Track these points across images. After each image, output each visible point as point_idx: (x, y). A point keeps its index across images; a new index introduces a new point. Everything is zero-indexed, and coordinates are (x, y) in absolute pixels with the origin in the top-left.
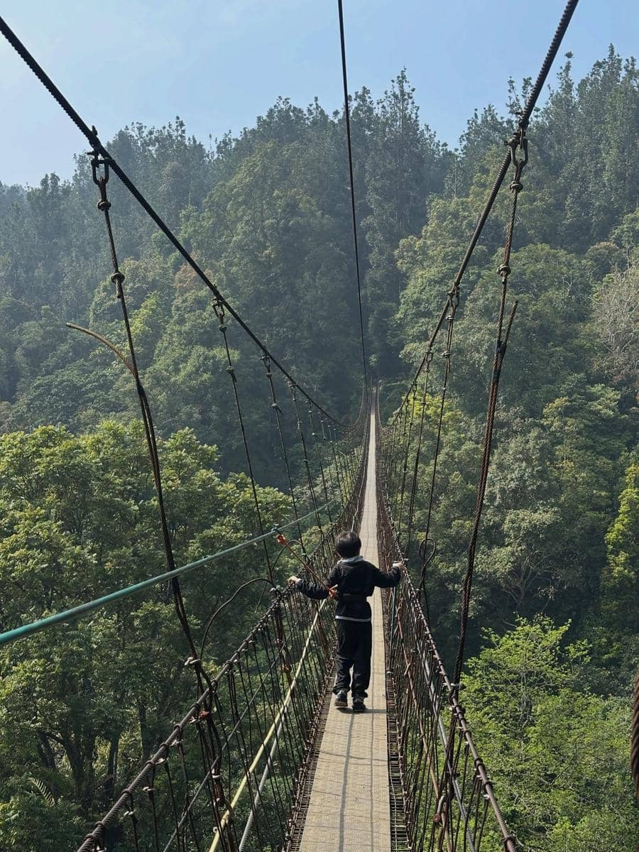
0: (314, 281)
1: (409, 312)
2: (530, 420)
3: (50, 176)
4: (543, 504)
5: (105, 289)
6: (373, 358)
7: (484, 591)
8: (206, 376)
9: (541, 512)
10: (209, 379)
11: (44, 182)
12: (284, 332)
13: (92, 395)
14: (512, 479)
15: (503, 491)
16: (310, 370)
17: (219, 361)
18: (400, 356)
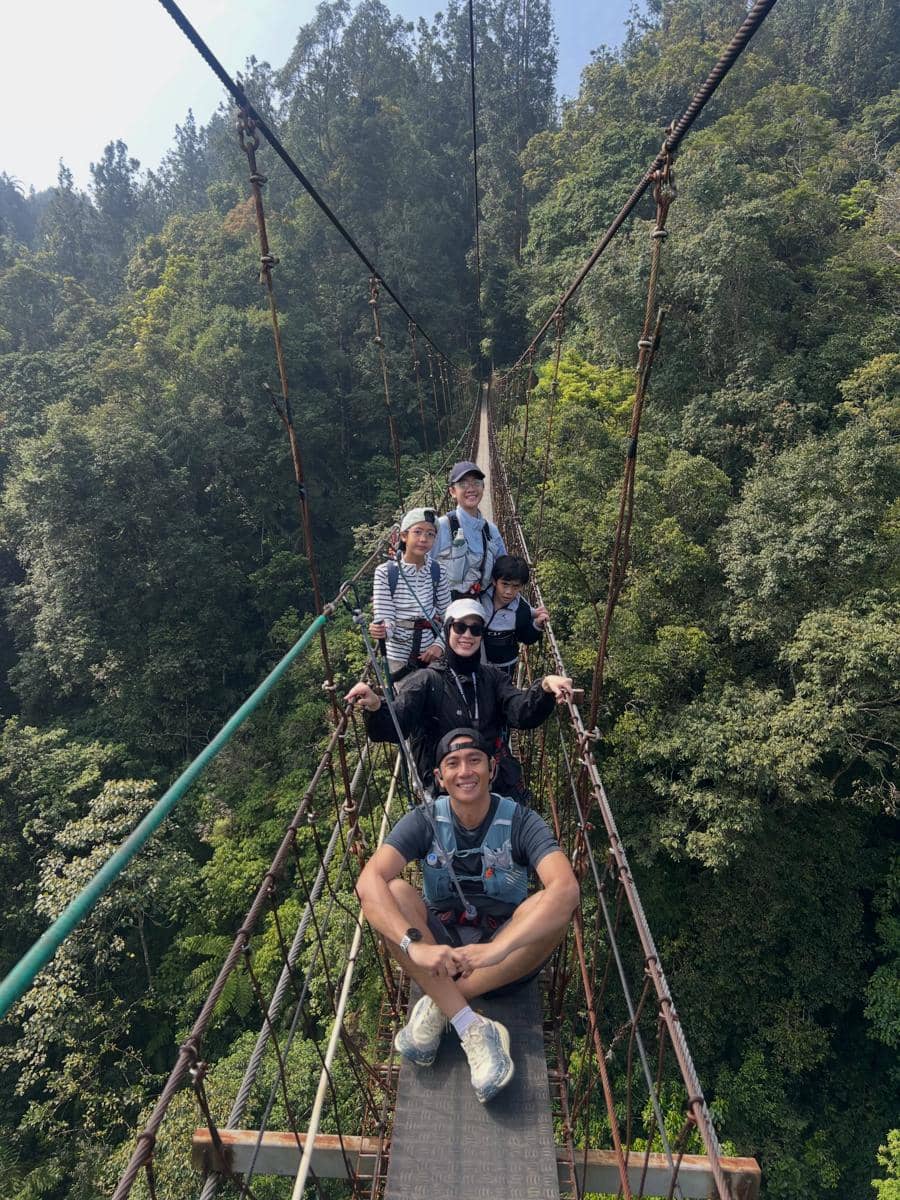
0: (401, 213)
1: (546, 238)
2: (810, 406)
3: (115, 143)
4: (880, 599)
5: (143, 254)
6: (486, 343)
7: (746, 810)
8: (230, 351)
9: (880, 617)
10: (236, 354)
11: (109, 150)
12: (357, 292)
13: (72, 382)
14: (805, 539)
15: (781, 566)
16: (394, 349)
17: (253, 328)
18: (528, 316)
